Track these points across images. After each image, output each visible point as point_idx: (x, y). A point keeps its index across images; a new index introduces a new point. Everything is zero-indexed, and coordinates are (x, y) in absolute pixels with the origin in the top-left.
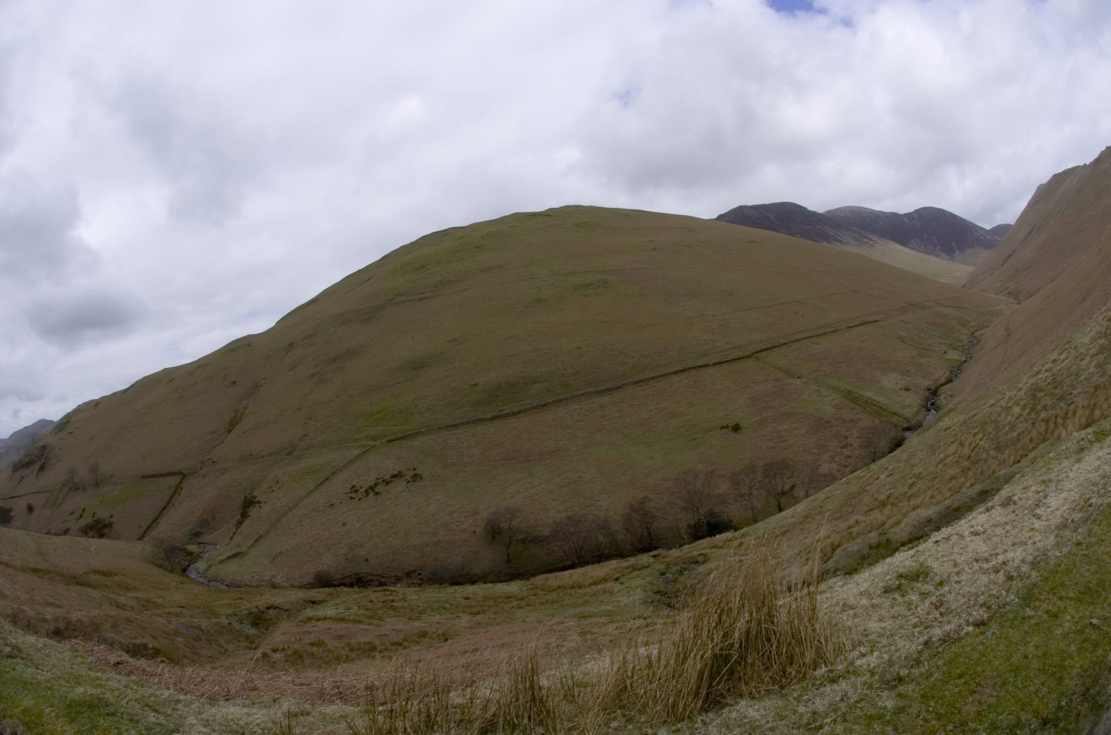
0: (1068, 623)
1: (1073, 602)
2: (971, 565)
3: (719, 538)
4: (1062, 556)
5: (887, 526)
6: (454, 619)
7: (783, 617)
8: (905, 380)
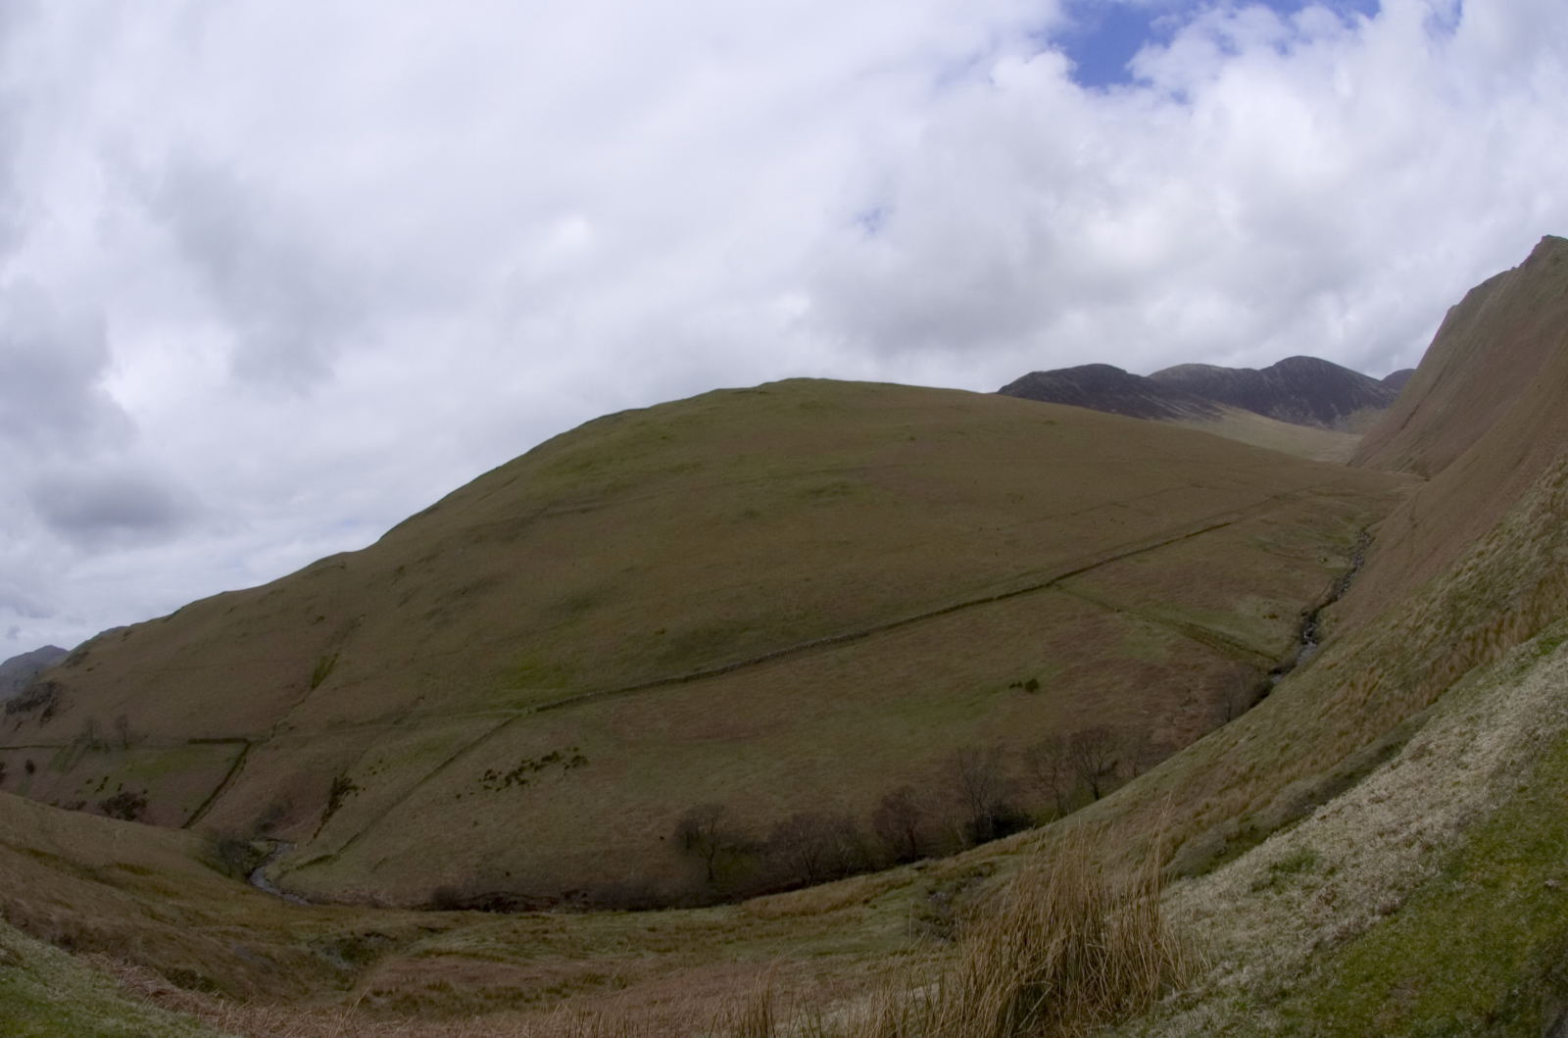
0: (1513, 892)
1: (1518, 865)
2: (1372, 842)
3: (1012, 840)
4: (1499, 809)
5: (1251, 808)
6: (634, 958)
8: (1270, 603)
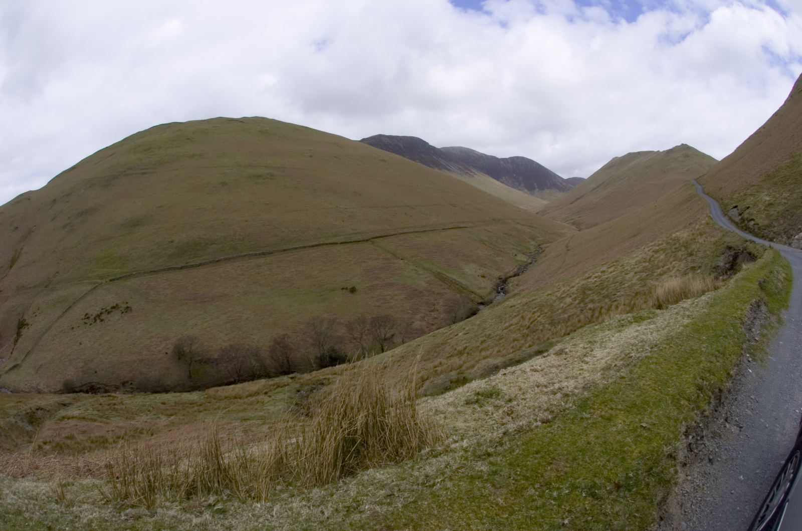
3: (338, 367)
5: (464, 368)
6: (156, 419)
8: (482, 270)
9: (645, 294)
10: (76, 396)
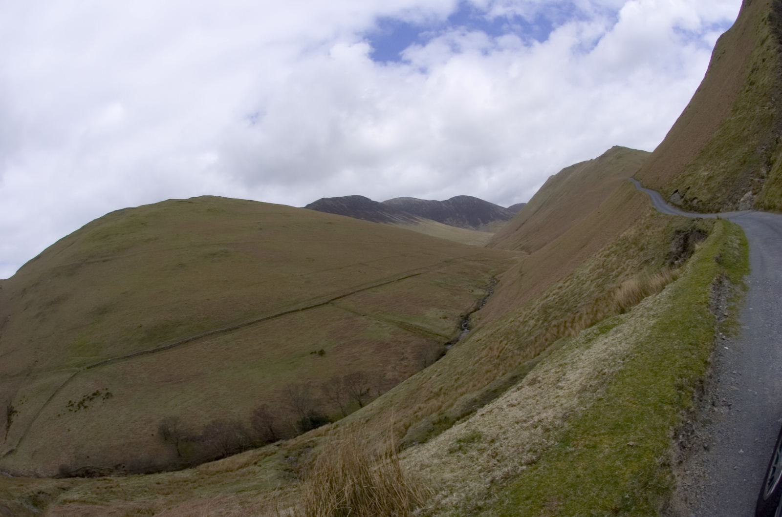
0: (607, 450)
1: (606, 436)
2: (513, 427)
3: (322, 429)
4: (587, 409)
5: (443, 408)
6: (154, 498)
7: (377, 479)
8: (443, 311)
9: (605, 299)
10: (74, 481)
